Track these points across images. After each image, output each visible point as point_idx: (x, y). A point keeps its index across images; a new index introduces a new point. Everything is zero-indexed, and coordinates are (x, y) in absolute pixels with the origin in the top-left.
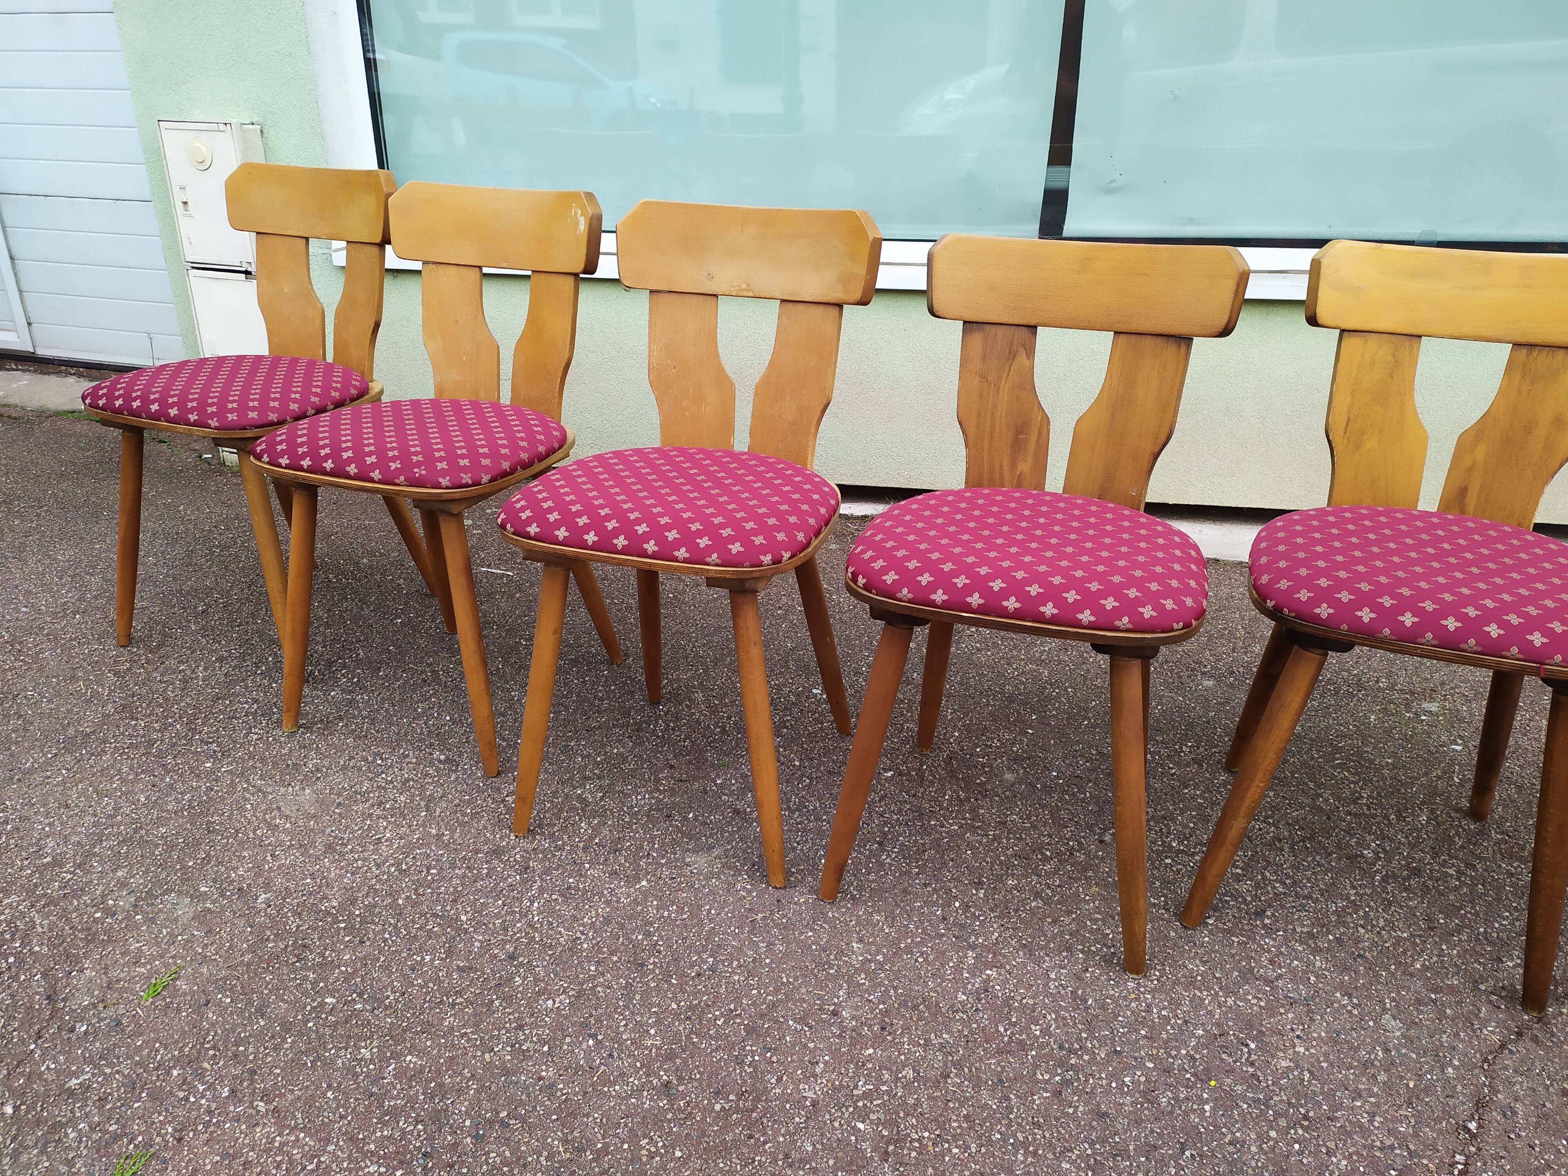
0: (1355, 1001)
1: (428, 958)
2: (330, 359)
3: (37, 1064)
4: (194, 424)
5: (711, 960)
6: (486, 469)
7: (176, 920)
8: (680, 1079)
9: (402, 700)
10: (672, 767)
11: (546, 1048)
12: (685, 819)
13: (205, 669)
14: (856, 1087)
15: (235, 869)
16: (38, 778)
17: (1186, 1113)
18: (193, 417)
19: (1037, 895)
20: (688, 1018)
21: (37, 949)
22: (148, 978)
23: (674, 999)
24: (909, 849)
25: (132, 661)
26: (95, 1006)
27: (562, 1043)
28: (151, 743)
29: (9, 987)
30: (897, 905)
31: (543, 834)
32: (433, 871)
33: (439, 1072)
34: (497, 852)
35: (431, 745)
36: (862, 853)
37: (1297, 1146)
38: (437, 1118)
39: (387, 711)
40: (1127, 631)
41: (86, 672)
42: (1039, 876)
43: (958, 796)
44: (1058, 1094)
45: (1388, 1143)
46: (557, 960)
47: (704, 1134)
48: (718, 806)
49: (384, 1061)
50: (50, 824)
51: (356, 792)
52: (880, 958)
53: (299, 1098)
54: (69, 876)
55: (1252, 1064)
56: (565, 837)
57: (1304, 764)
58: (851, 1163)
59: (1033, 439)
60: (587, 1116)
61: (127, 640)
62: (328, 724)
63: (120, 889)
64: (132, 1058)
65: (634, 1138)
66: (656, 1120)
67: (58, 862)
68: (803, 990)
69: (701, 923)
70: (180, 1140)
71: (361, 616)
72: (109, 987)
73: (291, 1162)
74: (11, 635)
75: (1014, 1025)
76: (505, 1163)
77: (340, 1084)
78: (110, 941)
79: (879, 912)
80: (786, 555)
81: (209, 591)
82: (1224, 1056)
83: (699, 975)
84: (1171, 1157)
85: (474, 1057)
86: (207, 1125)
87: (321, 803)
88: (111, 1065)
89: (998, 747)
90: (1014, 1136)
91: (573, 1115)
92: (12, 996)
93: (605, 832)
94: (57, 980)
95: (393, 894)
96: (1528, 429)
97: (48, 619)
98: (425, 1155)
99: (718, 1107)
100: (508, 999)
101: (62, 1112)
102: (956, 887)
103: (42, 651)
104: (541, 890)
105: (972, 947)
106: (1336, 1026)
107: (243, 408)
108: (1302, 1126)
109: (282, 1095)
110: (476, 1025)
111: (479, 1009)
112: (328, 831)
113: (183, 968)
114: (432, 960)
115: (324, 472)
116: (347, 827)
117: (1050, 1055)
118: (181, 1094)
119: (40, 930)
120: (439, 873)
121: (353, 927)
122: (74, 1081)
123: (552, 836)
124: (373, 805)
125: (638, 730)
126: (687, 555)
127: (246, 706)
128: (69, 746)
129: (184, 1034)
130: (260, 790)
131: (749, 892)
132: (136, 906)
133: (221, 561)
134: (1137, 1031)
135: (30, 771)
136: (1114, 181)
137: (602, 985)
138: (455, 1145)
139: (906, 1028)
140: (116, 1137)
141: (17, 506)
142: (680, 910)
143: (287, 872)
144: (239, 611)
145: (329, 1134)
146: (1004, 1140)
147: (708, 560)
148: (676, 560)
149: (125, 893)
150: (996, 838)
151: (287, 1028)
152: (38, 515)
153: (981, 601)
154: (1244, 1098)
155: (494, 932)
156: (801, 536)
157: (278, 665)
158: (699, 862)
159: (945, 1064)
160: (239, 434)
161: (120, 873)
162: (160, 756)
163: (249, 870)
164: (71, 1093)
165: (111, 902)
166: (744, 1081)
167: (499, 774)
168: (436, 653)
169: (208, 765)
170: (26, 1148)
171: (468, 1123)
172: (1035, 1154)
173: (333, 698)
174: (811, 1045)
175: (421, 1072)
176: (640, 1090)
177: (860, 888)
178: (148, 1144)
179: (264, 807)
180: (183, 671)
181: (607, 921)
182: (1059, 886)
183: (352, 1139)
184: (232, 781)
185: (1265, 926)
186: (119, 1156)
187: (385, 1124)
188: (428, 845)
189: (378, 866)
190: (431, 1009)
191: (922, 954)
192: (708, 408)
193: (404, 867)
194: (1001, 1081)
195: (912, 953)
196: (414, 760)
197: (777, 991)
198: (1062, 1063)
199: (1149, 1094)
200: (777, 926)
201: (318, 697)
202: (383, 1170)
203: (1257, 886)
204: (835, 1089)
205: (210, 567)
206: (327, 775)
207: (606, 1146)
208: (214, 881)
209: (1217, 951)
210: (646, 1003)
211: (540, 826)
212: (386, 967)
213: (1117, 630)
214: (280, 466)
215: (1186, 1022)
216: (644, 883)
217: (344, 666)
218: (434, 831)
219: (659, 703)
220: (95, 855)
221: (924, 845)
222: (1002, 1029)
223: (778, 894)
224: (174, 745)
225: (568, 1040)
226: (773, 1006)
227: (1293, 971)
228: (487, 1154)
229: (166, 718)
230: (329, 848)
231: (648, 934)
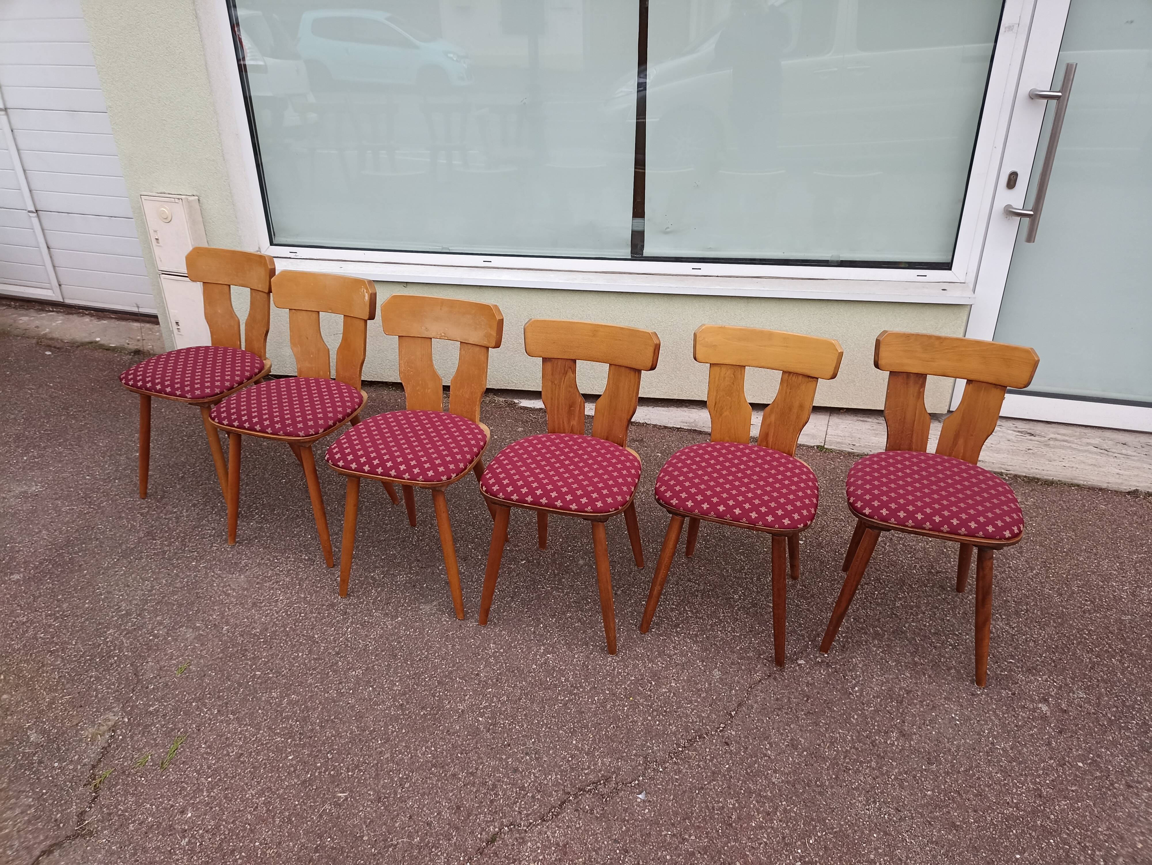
0: (704, 663)
1: (300, 654)
2: (243, 349)
3: (134, 702)
4: (180, 396)
5: (426, 653)
6: (321, 426)
7: (187, 639)
8: (408, 703)
9: (287, 527)
10: (418, 561)
11: (351, 691)
12: (422, 587)
13: (187, 511)
14: (481, 704)
15: (212, 615)
16: (111, 572)
17: (616, 711)
18: (178, 393)
19: (579, 620)
20: (414, 678)
21: (126, 653)
22: (177, 665)
23: (408, 670)
24: (525, 599)
25: (149, 507)
26: (156, 678)
27: (358, 690)
28: (164, 552)
29: (117, 670)
30: (514, 627)
31: (354, 596)
32: (303, 615)
33: (305, 701)
34: (332, 605)
35: (301, 551)
36: (502, 602)
37: (658, 722)
38: (305, 719)
39: (279, 533)
40: (591, 512)
41: (127, 514)
42: (582, 611)
43: (554, 572)
44: (565, 705)
45: (695, 720)
46: (358, 654)
47: (415, 723)
48: (438, 580)
49: (282, 697)
50: (122, 595)
51: (265, 577)
52: (502, 651)
53: (247, 713)
54: (135, 620)
55: (651, 691)
56: (364, 597)
57: (724, 553)
58: (474, 733)
59: (578, 409)
60: (367, 717)
61: (144, 495)
62: (250, 541)
63: (159, 626)
64: (175, 699)
65: (386, 726)
66: (397, 718)
67: (128, 613)
68: (465, 665)
69: (424, 637)
70: (199, 730)
71: (264, 478)
72: (160, 669)
73: (245, 737)
74: (84, 493)
75: (554, 677)
76: (332, 736)
77: (264, 707)
78: (158, 649)
79: (505, 630)
80: (454, 475)
81: (184, 464)
82: (640, 688)
83: (420, 660)
84: (605, 728)
85: (321, 695)
86: (209, 724)
87: (249, 582)
88: (166, 701)
89: (580, 547)
90: (543, 721)
91: (362, 717)
92: (119, 674)
93: (383, 594)
94: (138, 667)
95: (284, 626)
96: (790, 409)
97: (102, 483)
98: (300, 733)
99: (422, 713)
100: (335, 671)
101: (148, 721)
102: (543, 617)
103: (102, 502)
104: (352, 623)
105: (544, 645)
106: (692, 675)
107: (203, 388)
108: (663, 715)
109: (239, 712)
110: (322, 682)
111: (323, 676)
112: (253, 596)
113: (192, 660)
114: (302, 655)
115: (245, 428)
116: (262, 594)
117: (566, 690)
118: (197, 713)
119: (126, 645)
120: (305, 616)
121: (267, 641)
122: (151, 708)
123: (358, 596)
124: (273, 583)
125: (403, 541)
126: (409, 477)
127: (209, 531)
128: (125, 555)
129: (196, 689)
130: (220, 576)
131: (447, 622)
132: (167, 633)
133: (188, 445)
134: (606, 678)
135: (108, 568)
136: (668, 228)
137: (377, 665)
138: (313, 730)
139: (507, 680)
140: (173, 730)
141: (72, 411)
142: (415, 631)
143: (235, 616)
144: (201, 476)
145: (260, 726)
146: (539, 723)
147: (418, 479)
148: (404, 479)
149: (162, 627)
150: (567, 594)
151: (240, 685)
152: (84, 417)
153: (532, 500)
154: (642, 704)
155: (330, 643)
156: (462, 465)
157: (223, 509)
158: (426, 608)
159: (521, 694)
160: (201, 401)
161: (158, 618)
162: (170, 559)
163: (218, 615)
164: (151, 713)
165: (156, 632)
166: (435, 703)
167: (334, 566)
168: (304, 500)
169: (194, 563)
170: (136, 734)
171: (318, 721)
172: (550, 728)
173: (252, 526)
174: (465, 688)
175: (298, 701)
176: (390, 707)
177: (498, 619)
178: (186, 732)
179: (222, 585)
180: (175, 512)
181: (381, 637)
182: (590, 616)
183: (270, 728)
184: (206, 572)
185: (677, 632)
186: (175, 737)
187: (284, 722)
188: (300, 603)
189: (277, 613)
190: (302, 676)
191: (521, 648)
192: (429, 390)
193: (289, 613)
194: (543, 700)
195: (516, 648)
196: (293, 560)
197: (454, 666)
198: (571, 693)
199: (603, 704)
200: (458, 637)
201: (244, 526)
202: (283, 739)
203: (680, 613)
204: (473, 705)
205: (182, 449)
206: (251, 568)
207: (374, 729)
208: (203, 621)
209: (652, 644)
210: (396, 673)
211: (352, 592)
212: (282, 659)
213: (587, 512)
214: (223, 424)
215: (628, 674)
216: (400, 619)
217: (257, 508)
218: (303, 596)
219: (415, 526)
220: (146, 610)
221: (532, 598)
222: (548, 679)
223: (460, 622)
224: (176, 553)
225: (361, 688)
226: (451, 672)
227: (682, 652)
228: (326, 732)
229: (170, 539)
230: (254, 604)
231: (399, 642)
